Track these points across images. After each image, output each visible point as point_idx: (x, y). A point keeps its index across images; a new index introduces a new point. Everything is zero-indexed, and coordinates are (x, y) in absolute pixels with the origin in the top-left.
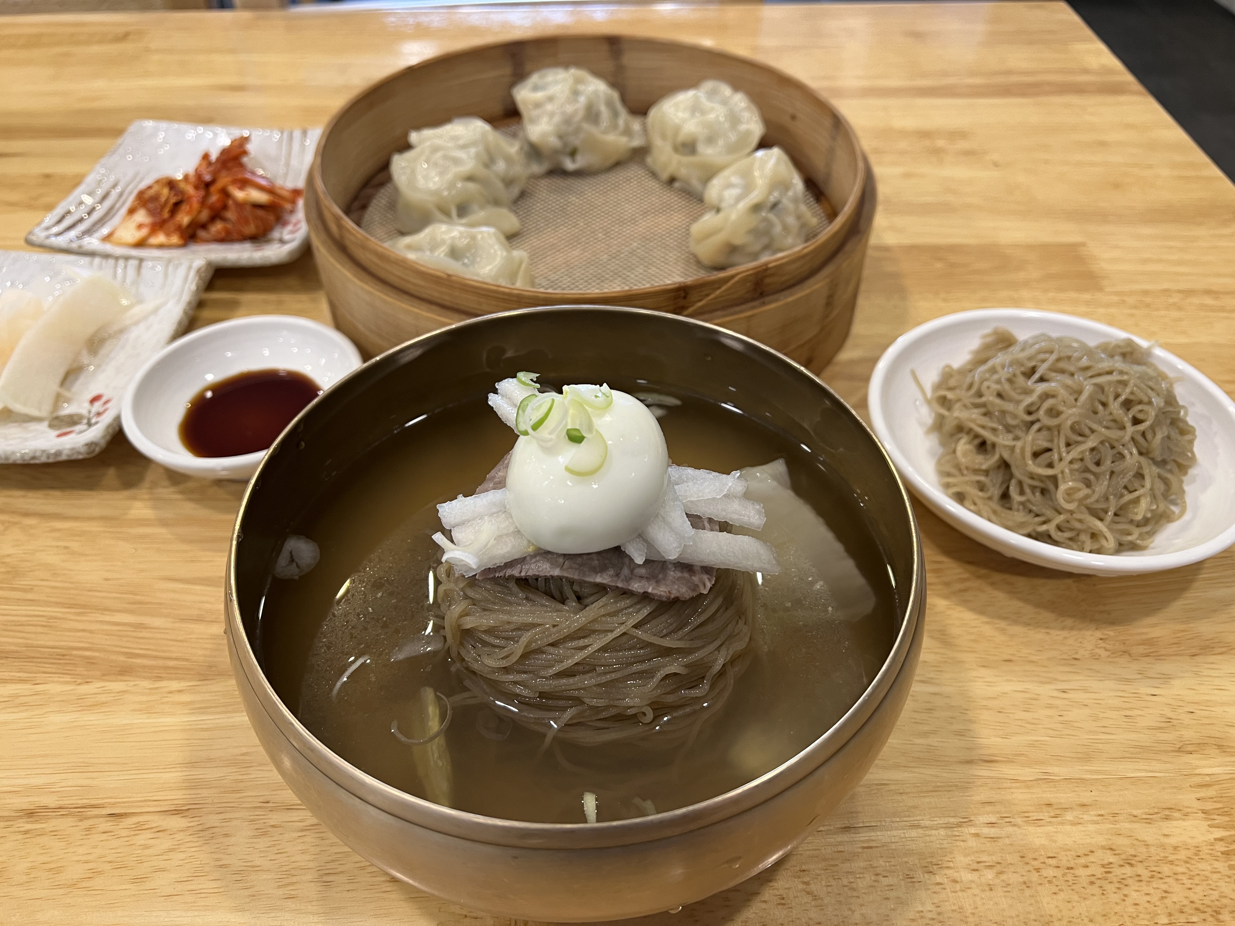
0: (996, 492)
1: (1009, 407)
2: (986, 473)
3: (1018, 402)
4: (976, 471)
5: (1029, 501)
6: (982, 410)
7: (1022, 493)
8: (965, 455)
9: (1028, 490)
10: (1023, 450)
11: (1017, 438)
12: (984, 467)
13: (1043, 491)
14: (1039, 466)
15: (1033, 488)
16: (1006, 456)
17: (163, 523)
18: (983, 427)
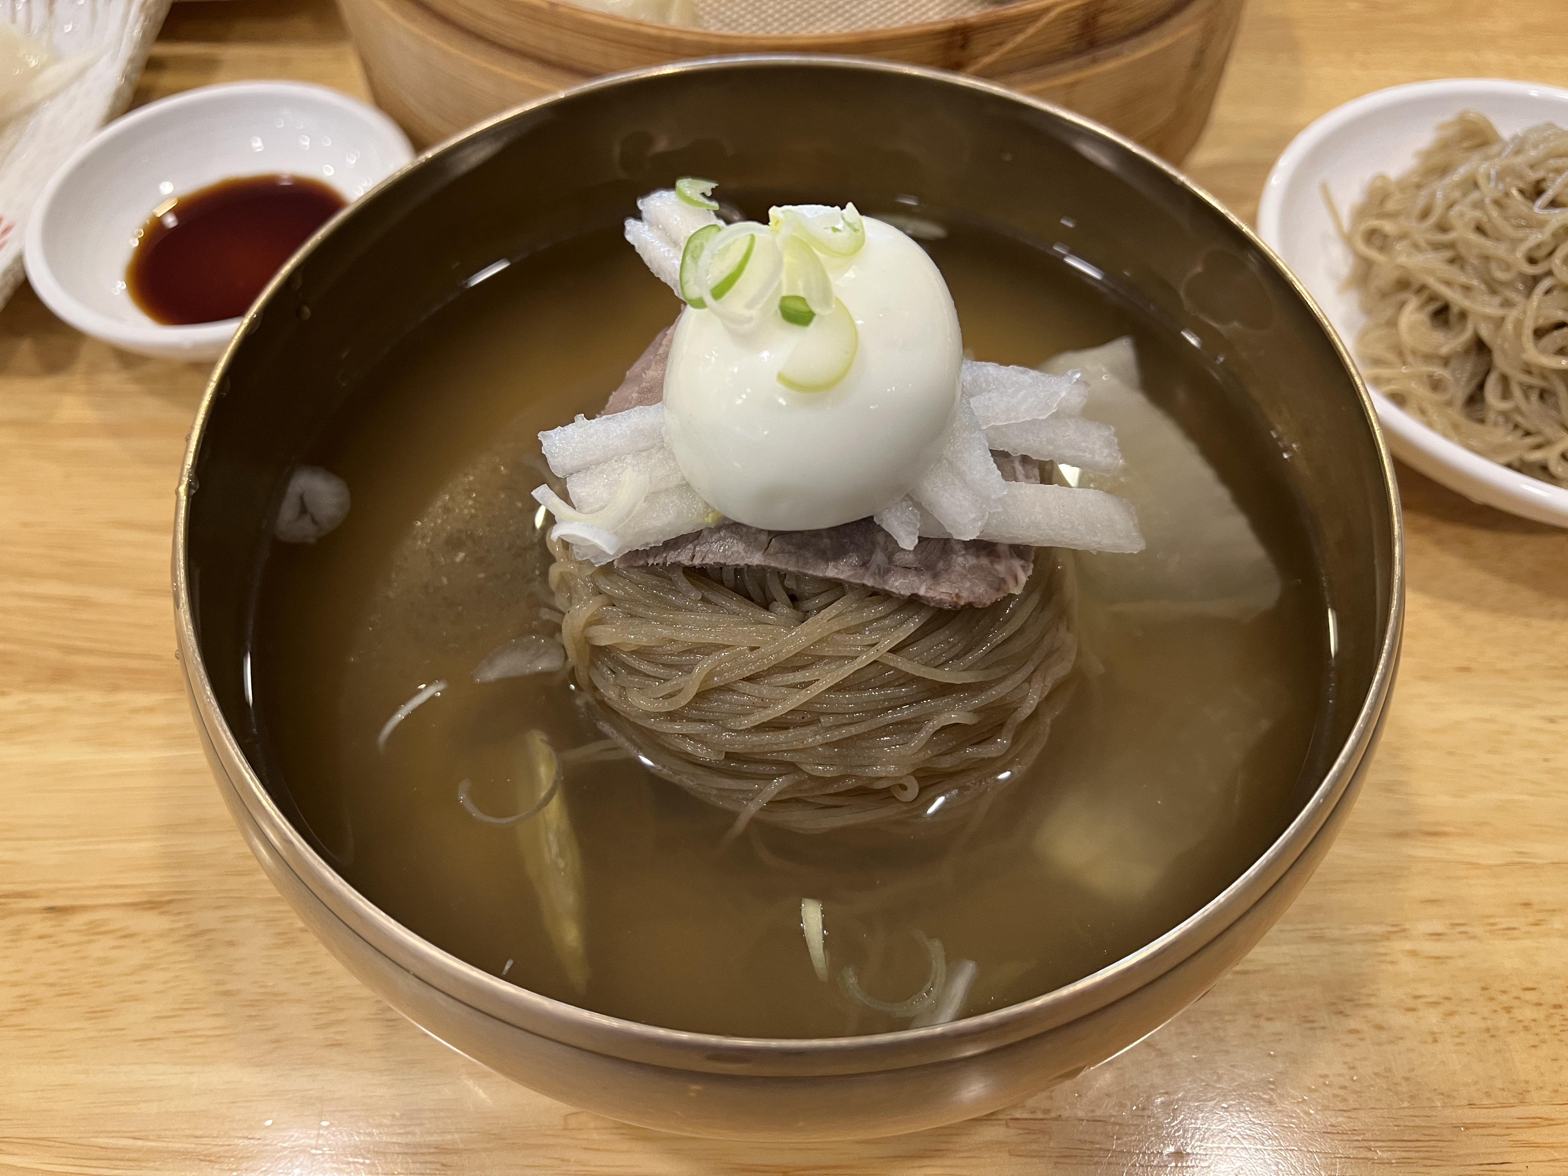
0: (1460, 392)
1: (1499, 250)
2: (1446, 361)
3: (1515, 243)
4: (1429, 358)
5: (1518, 410)
6: (1449, 254)
7: (1506, 394)
8: (1412, 328)
9: (1517, 392)
10: (1519, 324)
11: (1507, 304)
12: (1444, 350)
13: (1543, 395)
14: (1543, 351)
15: (1527, 389)
16: (1485, 333)
17: (114, 431)
18: (1448, 283)
